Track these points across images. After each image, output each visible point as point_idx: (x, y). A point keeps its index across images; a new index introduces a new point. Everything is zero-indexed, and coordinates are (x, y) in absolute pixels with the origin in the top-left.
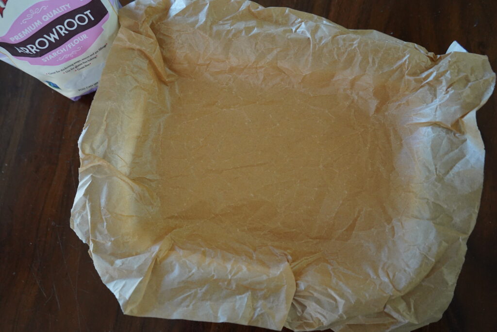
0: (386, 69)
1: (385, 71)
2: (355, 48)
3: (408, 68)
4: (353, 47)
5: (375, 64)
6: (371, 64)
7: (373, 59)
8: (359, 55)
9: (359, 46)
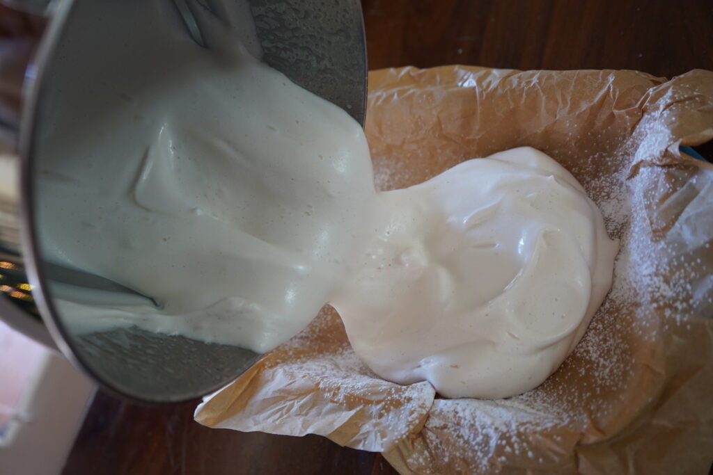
0: (584, 106)
1: (583, 110)
2: (534, 85)
3: (614, 97)
4: (532, 84)
5: (567, 103)
6: (561, 105)
7: (563, 96)
8: (542, 94)
9: (539, 83)
